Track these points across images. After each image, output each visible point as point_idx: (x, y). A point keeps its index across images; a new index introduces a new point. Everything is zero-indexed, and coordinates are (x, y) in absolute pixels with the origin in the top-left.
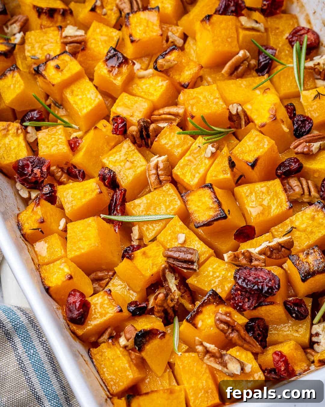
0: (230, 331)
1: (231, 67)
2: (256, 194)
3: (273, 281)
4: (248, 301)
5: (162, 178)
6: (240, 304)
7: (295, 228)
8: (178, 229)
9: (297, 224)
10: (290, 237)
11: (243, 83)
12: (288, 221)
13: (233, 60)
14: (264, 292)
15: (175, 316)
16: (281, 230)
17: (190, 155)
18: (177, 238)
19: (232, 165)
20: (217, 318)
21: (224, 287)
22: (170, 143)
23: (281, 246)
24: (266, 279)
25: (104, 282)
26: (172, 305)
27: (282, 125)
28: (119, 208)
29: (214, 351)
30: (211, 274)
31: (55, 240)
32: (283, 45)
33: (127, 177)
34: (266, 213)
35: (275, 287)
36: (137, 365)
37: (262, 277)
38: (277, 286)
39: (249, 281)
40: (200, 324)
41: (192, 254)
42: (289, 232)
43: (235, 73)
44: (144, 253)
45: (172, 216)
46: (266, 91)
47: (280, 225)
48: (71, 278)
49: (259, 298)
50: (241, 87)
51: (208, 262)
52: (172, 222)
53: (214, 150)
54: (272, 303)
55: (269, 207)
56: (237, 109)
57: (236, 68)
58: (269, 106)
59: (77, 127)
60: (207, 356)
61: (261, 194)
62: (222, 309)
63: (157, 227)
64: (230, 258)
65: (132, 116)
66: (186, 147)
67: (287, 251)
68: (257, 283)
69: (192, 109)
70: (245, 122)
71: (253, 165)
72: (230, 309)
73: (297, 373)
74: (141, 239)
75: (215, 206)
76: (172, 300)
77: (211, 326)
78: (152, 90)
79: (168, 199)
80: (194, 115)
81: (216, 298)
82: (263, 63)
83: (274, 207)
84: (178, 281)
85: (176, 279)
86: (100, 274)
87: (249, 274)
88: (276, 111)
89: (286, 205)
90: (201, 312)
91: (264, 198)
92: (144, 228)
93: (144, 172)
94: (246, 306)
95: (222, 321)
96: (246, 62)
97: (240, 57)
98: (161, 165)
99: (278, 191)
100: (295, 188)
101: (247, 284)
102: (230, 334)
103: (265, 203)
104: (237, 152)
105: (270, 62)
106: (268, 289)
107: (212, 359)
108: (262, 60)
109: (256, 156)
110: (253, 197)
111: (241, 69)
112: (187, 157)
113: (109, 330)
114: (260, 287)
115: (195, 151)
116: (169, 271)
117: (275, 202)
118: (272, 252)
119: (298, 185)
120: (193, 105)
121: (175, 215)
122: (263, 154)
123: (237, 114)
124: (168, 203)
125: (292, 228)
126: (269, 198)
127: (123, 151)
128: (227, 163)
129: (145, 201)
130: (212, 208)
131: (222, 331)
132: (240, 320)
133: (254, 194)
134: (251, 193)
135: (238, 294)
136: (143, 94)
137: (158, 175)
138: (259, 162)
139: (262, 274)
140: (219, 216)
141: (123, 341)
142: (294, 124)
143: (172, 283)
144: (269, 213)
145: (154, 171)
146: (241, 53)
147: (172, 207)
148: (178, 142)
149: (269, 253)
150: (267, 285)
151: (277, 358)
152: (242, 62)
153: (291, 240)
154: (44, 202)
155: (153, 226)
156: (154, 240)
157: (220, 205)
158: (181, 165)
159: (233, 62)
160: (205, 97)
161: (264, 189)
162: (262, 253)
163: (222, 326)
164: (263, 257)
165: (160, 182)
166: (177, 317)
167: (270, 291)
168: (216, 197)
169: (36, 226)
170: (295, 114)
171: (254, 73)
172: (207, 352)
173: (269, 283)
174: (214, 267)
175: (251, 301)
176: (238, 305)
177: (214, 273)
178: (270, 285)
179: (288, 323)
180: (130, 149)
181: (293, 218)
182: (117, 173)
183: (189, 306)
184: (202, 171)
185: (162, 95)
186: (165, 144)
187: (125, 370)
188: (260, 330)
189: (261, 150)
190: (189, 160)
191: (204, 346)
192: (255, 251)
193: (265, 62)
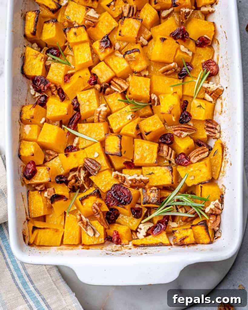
0: (97, 214)
1: (164, 70)
2: (142, 148)
3: (128, 198)
4: (113, 202)
5: (101, 119)
6: (108, 202)
7: (154, 174)
8: (97, 149)
9: (155, 172)
10: (148, 178)
11: (167, 80)
12: (152, 168)
13: (167, 67)
14: (121, 202)
15: (78, 189)
16: (147, 170)
17: (120, 113)
18: (94, 154)
19: (138, 128)
20: (94, 205)
21: (106, 187)
22: (112, 103)
23: (141, 181)
24: (126, 196)
25: (52, 157)
26: (78, 185)
27: (173, 117)
28: (73, 125)
29: (84, 221)
30: (103, 178)
31: (35, 128)
32: (199, 65)
33: (85, 110)
34: (143, 160)
35: (128, 202)
36: (48, 208)
37: (125, 194)
38: (129, 202)
39: (117, 193)
40: (84, 204)
41: (96, 167)
42: (150, 174)
43: (166, 73)
44: (75, 155)
45: (97, 141)
46: (175, 94)
47: (147, 168)
48: (33, 155)
49: (118, 203)
50: (165, 82)
51: (104, 172)
52: (95, 145)
53: (131, 118)
54: (124, 208)
55: (146, 158)
56: (155, 98)
57: (167, 71)
58: (170, 104)
59: (73, 67)
60: (80, 222)
61: (145, 150)
62: (99, 201)
63: (88, 143)
64: (115, 176)
65: (101, 77)
66: (120, 108)
67: (144, 184)
68: (119, 197)
69: (132, 89)
70: (157, 104)
71: (147, 134)
72: (103, 202)
73: (122, 244)
74: (78, 144)
75: (118, 148)
76: (79, 183)
77: (89, 207)
78: (118, 66)
79: (99, 131)
80: (131, 93)
81: (98, 193)
82: (183, 73)
83: (148, 159)
84: (85, 175)
85: (85, 174)
86: (51, 153)
87: (119, 189)
88: (172, 109)
89: (154, 160)
90: (88, 198)
91: (145, 152)
92: (81, 141)
93: (94, 111)
94: (111, 204)
95: (95, 208)
96: (173, 69)
97: (171, 66)
98: (102, 113)
99: (154, 151)
100: (164, 152)
101: (115, 195)
102: (96, 215)
103: (145, 155)
104: (142, 124)
105: (187, 74)
106: (124, 202)
107: (82, 224)
108: (183, 71)
109: (151, 130)
110: (140, 149)
111: (170, 72)
112: (118, 114)
113: (42, 186)
114: (121, 199)
115: (123, 113)
116: (83, 169)
117: (150, 156)
118: (136, 182)
119: (166, 151)
120: (133, 87)
121: (99, 141)
122: (154, 130)
123: (154, 100)
124: (98, 133)
125: (152, 173)
126: (147, 153)
127: (89, 95)
128: (135, 127)
129: (88, 127)
130: (116, 148)
131: (94, 212)
132: (105, 209)
133: (141, 148)
134: (140, 147)
135: (109, 197)
136: (112, 66)
137: (99, 117)
138: (151, 133)
139: (125, 192)
140: (118, 154)
141: (46, 194)
142: (181, 116)
143: (83, 174)
144: (144, 161)
145: (98, 115)
146: (173, 65)
147: (99, 136)
148: (117, 104)
149: (134, 182)
150: (124, 200)
151: (115, 234)
152: (172, 69)
153: (148, 180)
154: (38, 106)
155: (86, 142)
156: (83, 149)
157: (121, 148)
158: (113, 116)
159: (166, 68)
160: (141, 85)
161: (147, 147)
162: (131, 180)
163: (94, 210)
164: (130, 182)
165: (99, 121)
166: (79, 189)
167: (124, 203)
168: (121, 144)
169: (29, 118)
170: (185, 109)
171: (176, 76)
172: (81, 220)
173: (126, 199)
174: (106, 175)
175: (114, 203)
176: (107, 202)
177: (105, 178)
178: (126, 200)
179: (130, 217)
180: (93, 95)
181: (155, 168)
182: (81, 105)
183: (87, 188)
184: (122, 124)
185: (122, 71)
186: (111, 102)
187: (41, 209)
188: (114, 215)
189: (155, 128)
190: (118, 116)
191: (81, 217)
192: (129, 178)
193: (184, 73)
